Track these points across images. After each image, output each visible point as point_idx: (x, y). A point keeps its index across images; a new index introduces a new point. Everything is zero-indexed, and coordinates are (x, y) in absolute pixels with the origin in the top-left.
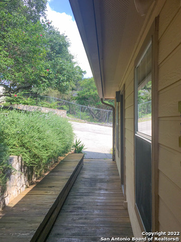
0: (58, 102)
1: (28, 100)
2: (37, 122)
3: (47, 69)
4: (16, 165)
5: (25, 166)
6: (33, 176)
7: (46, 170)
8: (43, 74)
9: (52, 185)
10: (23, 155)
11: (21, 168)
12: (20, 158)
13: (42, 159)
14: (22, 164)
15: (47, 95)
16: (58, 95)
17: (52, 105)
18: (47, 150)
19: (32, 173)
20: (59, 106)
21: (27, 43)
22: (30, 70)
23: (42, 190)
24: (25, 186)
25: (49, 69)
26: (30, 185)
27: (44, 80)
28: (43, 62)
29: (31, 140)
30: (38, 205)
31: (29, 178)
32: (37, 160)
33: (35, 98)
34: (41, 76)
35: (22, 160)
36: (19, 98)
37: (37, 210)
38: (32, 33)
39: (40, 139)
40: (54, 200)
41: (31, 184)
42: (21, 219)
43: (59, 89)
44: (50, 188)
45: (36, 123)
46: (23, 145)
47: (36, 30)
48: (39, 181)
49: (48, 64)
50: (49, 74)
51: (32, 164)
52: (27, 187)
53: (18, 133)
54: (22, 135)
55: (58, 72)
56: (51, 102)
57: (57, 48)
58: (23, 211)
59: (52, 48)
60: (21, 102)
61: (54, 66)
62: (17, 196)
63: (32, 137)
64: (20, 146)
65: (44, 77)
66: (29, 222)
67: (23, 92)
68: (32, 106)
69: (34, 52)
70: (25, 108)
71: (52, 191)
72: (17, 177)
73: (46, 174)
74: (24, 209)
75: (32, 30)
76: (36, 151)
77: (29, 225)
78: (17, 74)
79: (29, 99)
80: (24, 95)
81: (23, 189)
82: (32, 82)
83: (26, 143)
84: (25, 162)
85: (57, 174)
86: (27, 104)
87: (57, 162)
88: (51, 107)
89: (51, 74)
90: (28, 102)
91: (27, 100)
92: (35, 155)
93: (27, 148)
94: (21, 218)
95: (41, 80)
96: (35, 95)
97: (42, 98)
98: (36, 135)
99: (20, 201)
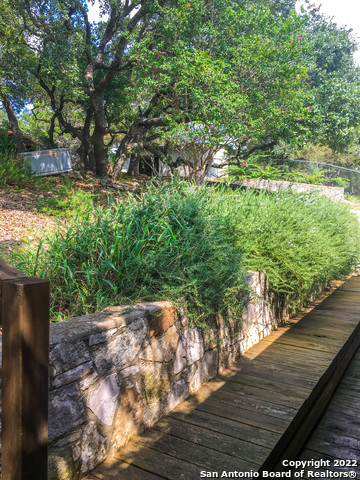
0: (326, 171)
1: (268, 170)
2: (292, 211)
3: (308, 105)
4: (257, 288)
5: (271, 290)
6: (285, 312)
7: (307, 303)
8: (299, 116)
9: (322, 334)
10: (267, 271)
11: (264, 294)
12: (262, 276)
13: (302, 282)
14: (265, 286)
15: (302, 159)
16: (326, 156)
17: (313, 178)
18: (310, 265)
19: (283, 306)
20: (327, 179)
21: (271, 59)
22: (277, 111)
23: (303, 339)
24: (270, 327)
25: (312, 104)
26: (279, 326)
27: (302, 128)
28: (300, 92)
29: (282, 244)
30: (296, 364)
31: (278, 314)
32: (292, 283)
33: (279, 166)
34: (296, 122)
35: (266, 280)
36: (251, 167)
37: (296, 375)
38: (281, 38)
39: (297, 242)
40: (329, 363)
41: (282, 325)
42: (270, 385)
43: (330, 143)
44: (319, 339)
45: (290, 213)
46: (267, 254)
47: (290, 31)
48: (296, 321)
49: (311, 95)
50: (313, 114)
51: (284, 288)
52: (275, 330)
53: (258, 232)
54: (266, 234)
55: (330, 109)
56: (311, 171)
57: (330, 59)
58: (271, 370)
59: (320, 61)
60: (254, 174)
61: (323, 98)
62: (257, 342)
63: (284, 239)
64: (263, 255)
65: (301, 122)
66: (284, 393)
67: (257, 156)
68: (274, 182)
69: (286, 74)
70: (262, 185)
71: (323, 344)
72: (257, 309)
73: (308, 311)
74: (273, 368)
75: (282, 31)
76: (291, 266)
77: (285, 398)
78: (253, 123)
79: (268, 168)
80: (260, 161)
81: (267, 332)
82: (279, 135)
83: (273, 250)
84: (271, 284)
85: (329, 313)
86: (265, 178)
87: (326, 290)
88: (311, 182)
89: (316, 113)
90: (267, 173)
91: (265, 169)
92: (290, 273)
93: (275, 260)
94: (268, 381)
95: (296, 129)
96: (280, 160)
97: (292, 165)
98: (291, 236)
99: (264, 352)
